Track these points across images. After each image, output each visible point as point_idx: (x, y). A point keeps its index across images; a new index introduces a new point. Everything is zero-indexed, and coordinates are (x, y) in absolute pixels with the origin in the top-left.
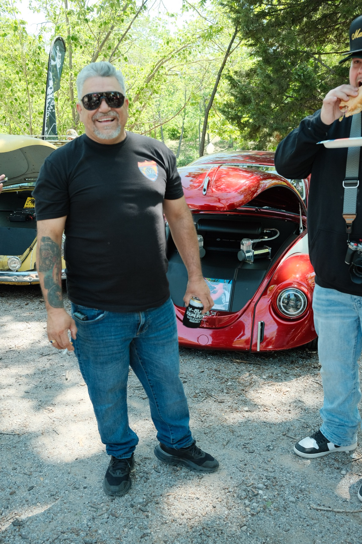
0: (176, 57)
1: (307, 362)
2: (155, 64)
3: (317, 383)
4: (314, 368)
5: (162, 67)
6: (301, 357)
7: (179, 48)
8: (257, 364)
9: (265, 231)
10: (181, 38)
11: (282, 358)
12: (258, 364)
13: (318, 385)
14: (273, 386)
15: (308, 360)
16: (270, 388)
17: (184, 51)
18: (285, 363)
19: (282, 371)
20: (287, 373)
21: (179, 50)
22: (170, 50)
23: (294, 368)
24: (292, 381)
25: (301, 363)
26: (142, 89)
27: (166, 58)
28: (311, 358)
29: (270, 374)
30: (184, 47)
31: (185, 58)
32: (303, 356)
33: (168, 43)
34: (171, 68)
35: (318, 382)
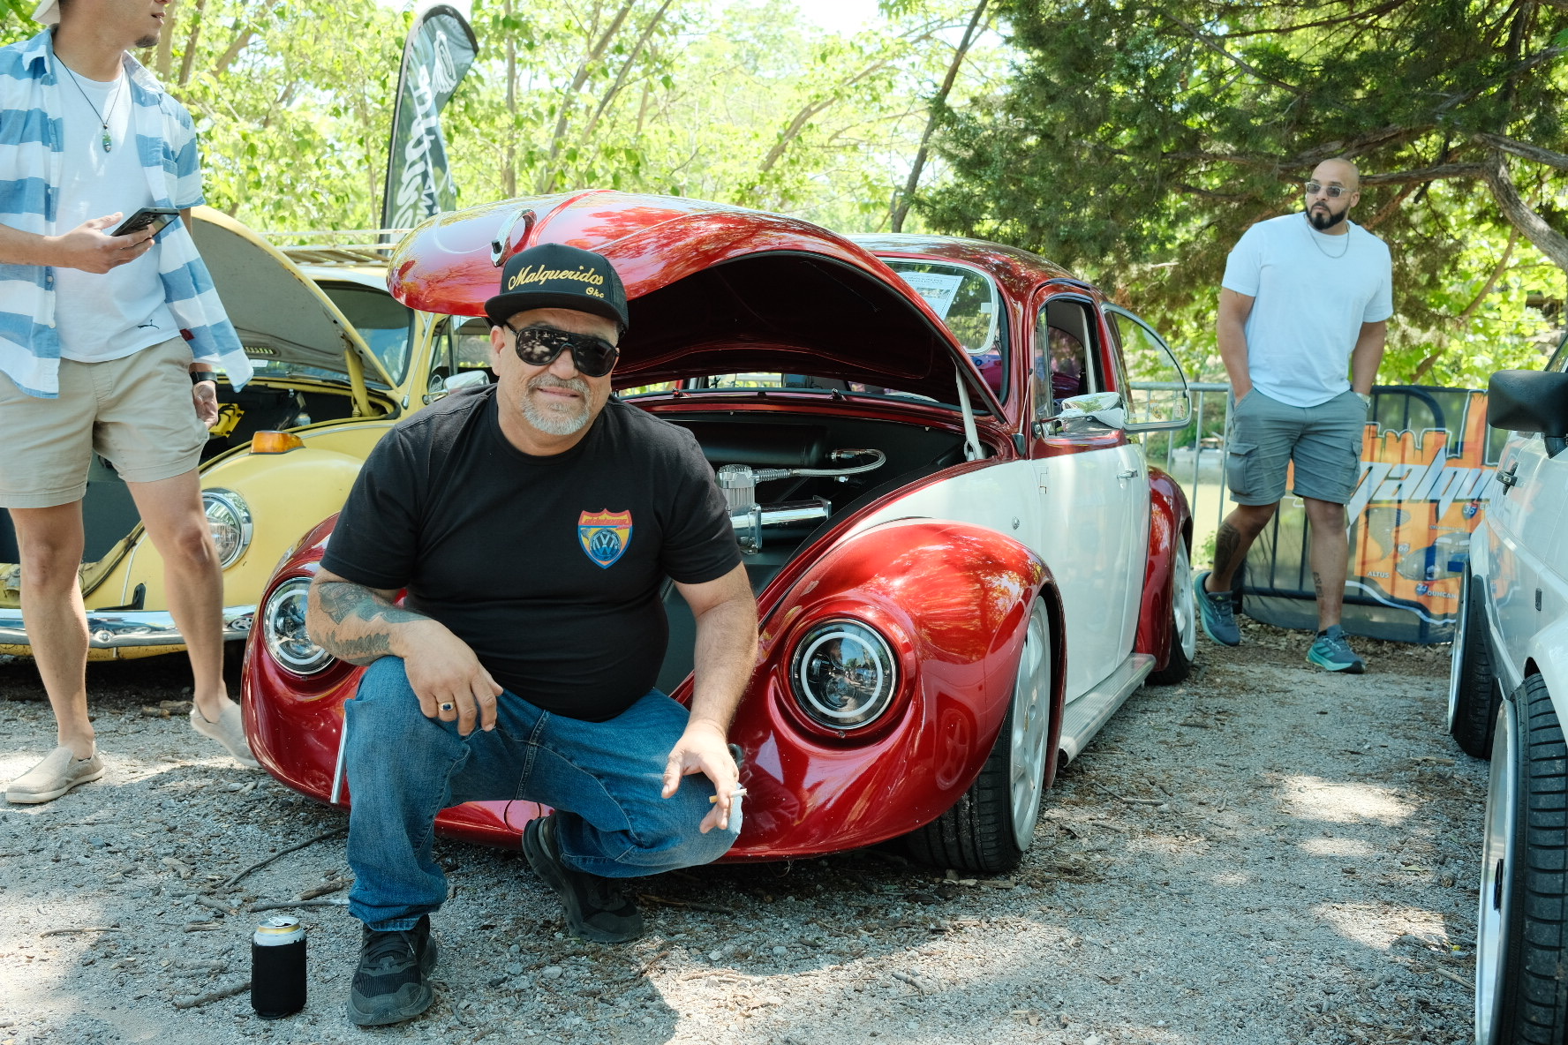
0: (849, 96)
1: (921, 913)
2: (791, 119)
3: (912, 983)
4: (934, 932)
5: (811, 126)
6: (906, 898)
7: (858, 73)
8: (722, 913)
9: (834, 456)
10: (862, 43)
11: (838, 898)
12: (728, 914)
13: (909, 990)
14: (724, 986)
15: (931, 908)
16: (712, 992)
17: (872, 79)
18: (835, 914)
19: (801, 941)
20: (814, 946)
21: (859, 78)
22: (833, 78)
23: (854, 932)
24: (815, 971)
25: (897, 914)
26: (751, 187)
27: (822, 101)
28: (947, 899)
29: (748, 947)
30: (874, 68)
31: (874, 99)
32: (925, 892)
33: (824, 57)
34: (839, 132)
35: (918, 980)
